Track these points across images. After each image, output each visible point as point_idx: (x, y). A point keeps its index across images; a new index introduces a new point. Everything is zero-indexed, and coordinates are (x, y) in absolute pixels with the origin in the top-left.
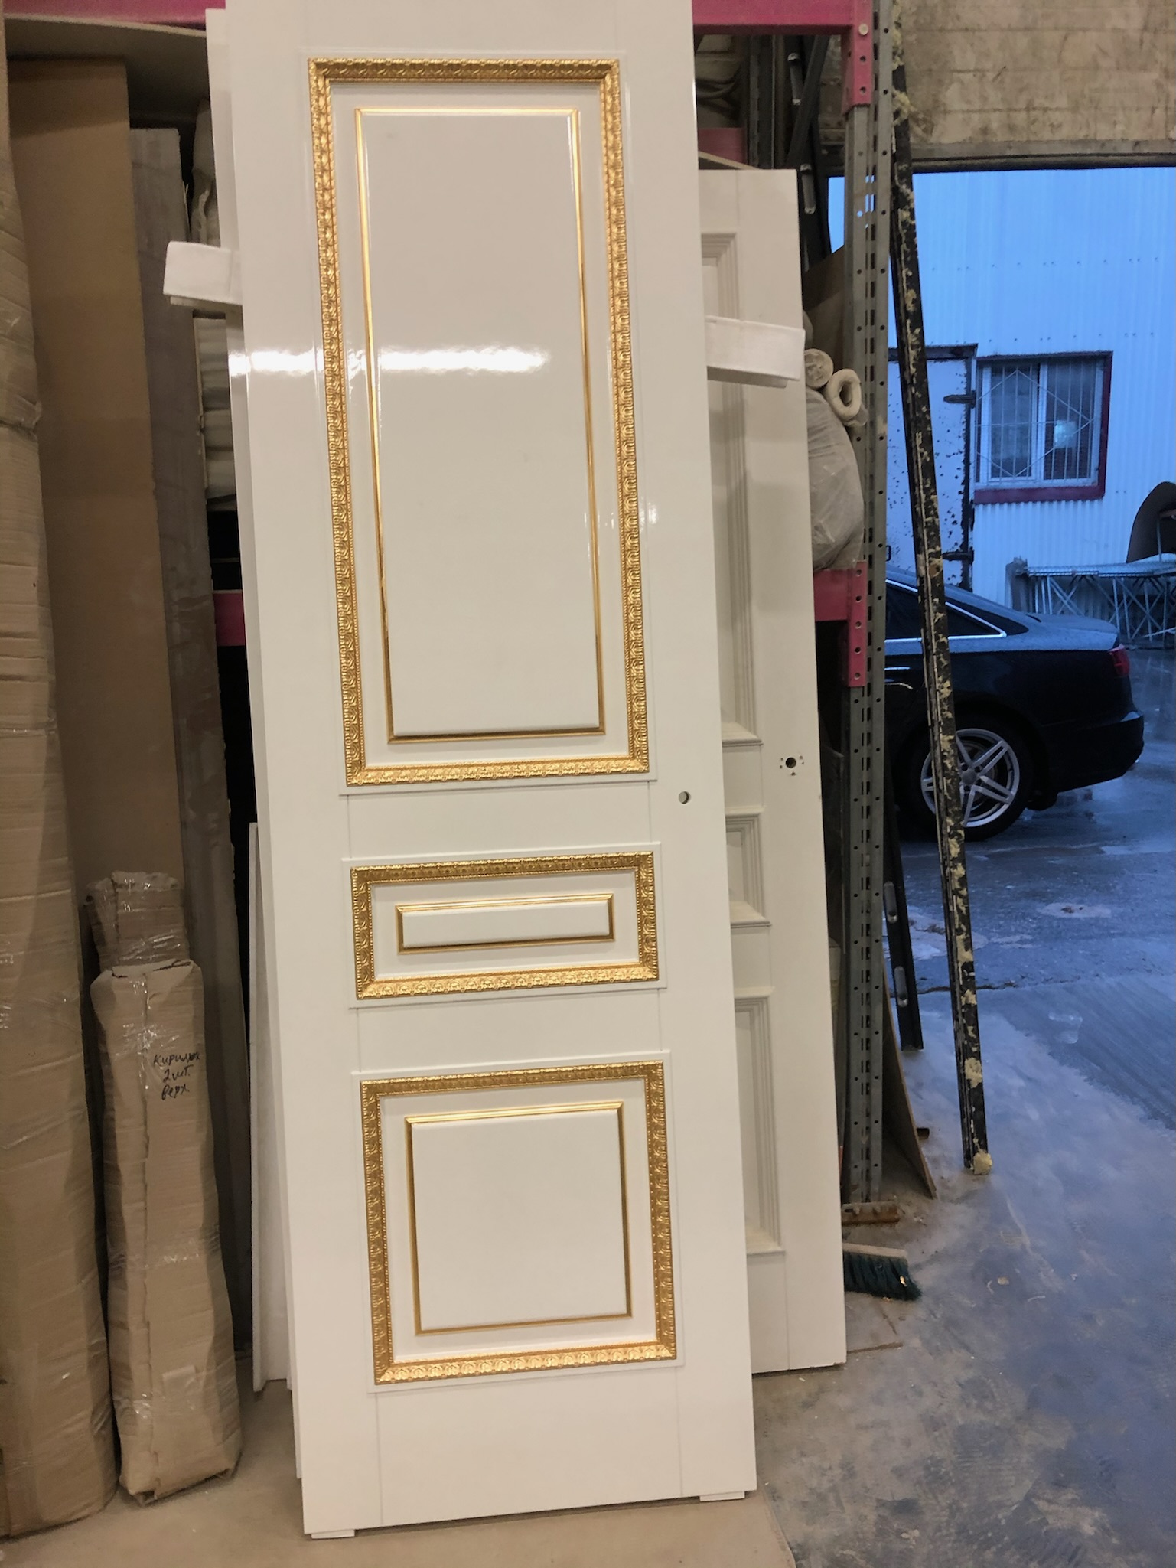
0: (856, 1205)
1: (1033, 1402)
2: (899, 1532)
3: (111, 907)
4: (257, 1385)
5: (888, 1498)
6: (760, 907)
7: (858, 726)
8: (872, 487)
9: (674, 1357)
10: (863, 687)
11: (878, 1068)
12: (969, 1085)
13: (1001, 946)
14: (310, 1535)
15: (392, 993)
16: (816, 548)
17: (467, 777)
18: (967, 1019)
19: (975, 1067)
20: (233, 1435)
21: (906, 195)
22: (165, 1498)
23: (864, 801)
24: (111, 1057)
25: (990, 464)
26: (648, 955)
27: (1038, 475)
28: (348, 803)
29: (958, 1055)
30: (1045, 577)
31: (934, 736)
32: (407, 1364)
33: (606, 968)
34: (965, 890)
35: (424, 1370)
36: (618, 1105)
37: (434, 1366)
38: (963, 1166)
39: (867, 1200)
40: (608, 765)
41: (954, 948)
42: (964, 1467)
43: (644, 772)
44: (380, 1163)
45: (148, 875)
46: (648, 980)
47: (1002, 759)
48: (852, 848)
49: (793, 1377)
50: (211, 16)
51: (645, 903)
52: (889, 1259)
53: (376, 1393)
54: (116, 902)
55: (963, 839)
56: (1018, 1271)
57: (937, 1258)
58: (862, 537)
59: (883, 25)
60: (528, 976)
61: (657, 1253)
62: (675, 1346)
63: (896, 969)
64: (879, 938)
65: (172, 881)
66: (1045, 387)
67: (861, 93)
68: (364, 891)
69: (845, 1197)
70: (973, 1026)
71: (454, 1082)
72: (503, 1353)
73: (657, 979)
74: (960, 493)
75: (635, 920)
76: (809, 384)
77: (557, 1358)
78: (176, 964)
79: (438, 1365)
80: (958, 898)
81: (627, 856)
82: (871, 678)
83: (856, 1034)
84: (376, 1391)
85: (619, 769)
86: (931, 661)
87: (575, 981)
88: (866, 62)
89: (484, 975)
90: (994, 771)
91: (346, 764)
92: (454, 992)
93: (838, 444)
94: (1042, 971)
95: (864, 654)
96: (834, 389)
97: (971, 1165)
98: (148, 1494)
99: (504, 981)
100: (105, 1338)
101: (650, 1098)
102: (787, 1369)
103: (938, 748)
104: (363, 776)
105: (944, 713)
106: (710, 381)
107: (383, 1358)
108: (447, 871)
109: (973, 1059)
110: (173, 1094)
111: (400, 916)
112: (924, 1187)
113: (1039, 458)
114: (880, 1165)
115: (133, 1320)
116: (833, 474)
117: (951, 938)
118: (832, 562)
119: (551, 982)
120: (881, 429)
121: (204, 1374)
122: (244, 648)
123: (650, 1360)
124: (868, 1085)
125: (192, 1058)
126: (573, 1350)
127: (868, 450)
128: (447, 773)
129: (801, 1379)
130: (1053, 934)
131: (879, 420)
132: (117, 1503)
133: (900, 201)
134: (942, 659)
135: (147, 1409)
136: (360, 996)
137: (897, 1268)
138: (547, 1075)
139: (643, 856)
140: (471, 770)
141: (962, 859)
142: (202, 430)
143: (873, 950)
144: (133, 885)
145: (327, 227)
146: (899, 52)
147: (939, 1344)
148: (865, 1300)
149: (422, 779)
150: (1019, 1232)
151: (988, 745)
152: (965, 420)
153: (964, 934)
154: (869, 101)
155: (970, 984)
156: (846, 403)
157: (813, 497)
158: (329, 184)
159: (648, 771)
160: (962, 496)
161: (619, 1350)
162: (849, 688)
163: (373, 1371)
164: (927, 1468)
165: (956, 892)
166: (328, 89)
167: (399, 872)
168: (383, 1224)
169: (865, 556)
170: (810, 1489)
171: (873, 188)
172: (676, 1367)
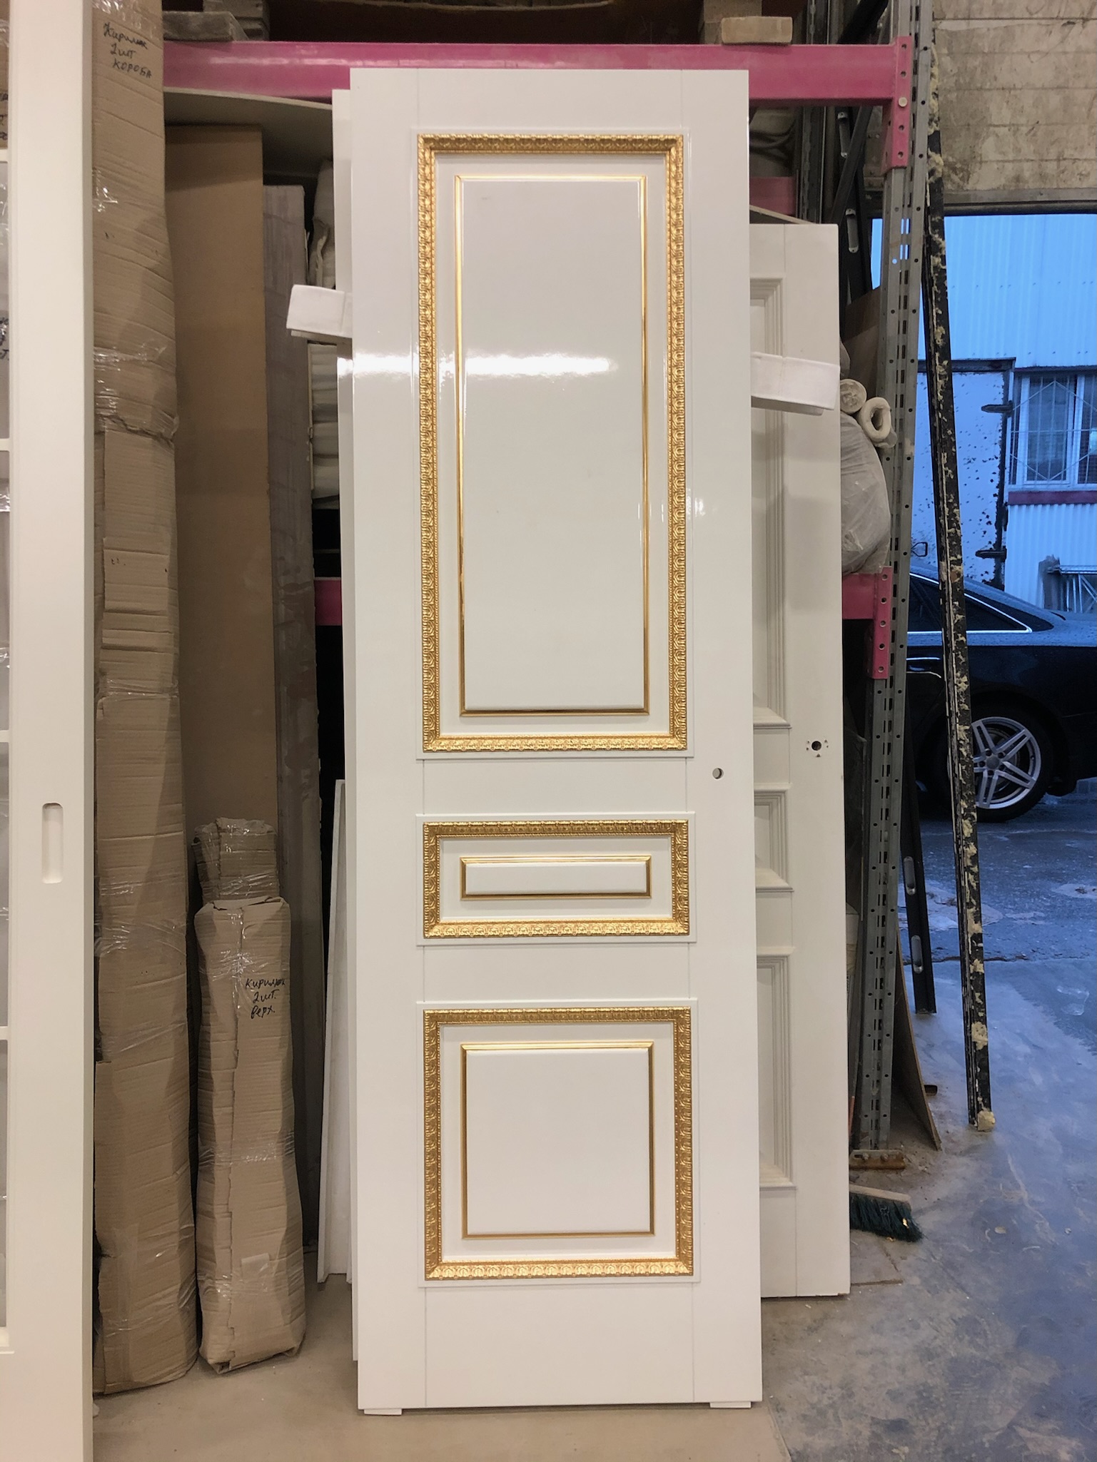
0: (865, 1151)
1: (1022, 1340)
2: (890, 1448)
3: (215, 848)
4: (321, 1276)
5: (881, 1417)
6: (784, 873)
7: (880, 714)
8: (899, 501)
9: (691, 1274)
10: (886, 680)
11: (889, 1026)
12: (975, 1047)
13: (1015, 922)
14: (363, 1410)
15: (454, 934)
16: (845, 554)
17: (527, 748)
18: (974, 986)
19: (980, 1031)
20: (299, 1318)
21: (938, 243)
22: (239, 1369)
23: (884, 782)
24: (210, 978)
25: (1026, 468)
26: (681, 910)
27: (1072, 479)
28: (424, 766)
29: (965, 1018)
30: (1076, 575)
31: (951, 725)
32: (452, 1264)
33: (642, 921)
34: (976, 867)
35: (469, 1270)
36: (649, 1045)
37: (477, 1267)
38: (968, 1122)
39: (876, 1147)
40: (651, 741)
41: (965, 921)
42: (953, 1395)
43: (683, 749)
44: (438, 1083)
45: (247, 822)
46: (680, 934)
47: (1025, 747)
48: (872, 825)
49: (799, 1303)
50: (337, 95)
51: (680, 866)
52: (893, 1201)
53: (426, 1288)
54: (219, 844)
55: (976, 820)
56: (1015, 1222)
57: (938, 1205)
58: (888, 546)
59: (920, 98)
60: (573, 925)
61: (679, 1179)
62: (692, 1265)
63: (913, 938)
64: (894, 908)
65: (268, 827)
66: (1082, 397)
67: (899, 156)
68: (434, 844)
69: (854, 1143)
70: (980, 992)
71: (505, 1016)
72: (538, 1259)
73: (688, 934)
74: (995, 495)
75: (669, 880)
76: (844, 410)
77: (586, 1267)
78: (268, 900)
79: (480, 1267)
80: (970, 874)
81: (665, 824)
82: (893, 671)
83: (870, 994)
84: (426, 1286)
85: (660, 746)
86: (950, 656)
87: (615, 932)
88: (905, 129)
89: (535, 923)
90: (1016, 758)
91: (424, 732)
92: (508, 936)
93: (868, 463)
94: (1053, 947)
95: (888, 649)
96: (866, 415)
97: (975, 1122)
98: (224, 1365)
99: (552, 929)
100: (193, 1225)
101: (677, 1040)
102: (794, 1295)
103: (955, 736)
104: (438, 744)
105: (961, 705)
106: (754, 408)
107: (433, 1256)
108: (506, 829)
109: (979, 1023)
110: (261, 1014)
111: (463, 867)
112: (928, 1137)
113: (1073, 463)
114: (889, 1115)
115: (218, 1210)
116: (863, 489)
117: (962, 911)
118: (860, 567)
119: (594, 932)
120: (908, 450)
121: (277, 1261)
122: (340, 628)
123: (669, 1274)
124: (880, 1041)
125: (278, 983)
126: (601, 1261)
127: (896, 469)
128: (509, 743)
129: (807, 1306)
130: (1067, 912)
131: (907, 442)
132: (197, 1370)
133: (932, 248)
134: (961, 657)
135: (227, 1289)
136: (426, 935)
137: (900, 1211)
138: (587, 1014)
139: (679, 823)
140: (530, 742)
141: (974, 838)
142: (311, 440)
143: (888, 919)
144: (234, 829)
145: (427, 274)
146: (936, 118)
147: (936, 1283)
148: (870, 1239)
149: (488, 748)
150: (1018, 1187)
151: (1012, 733)
152: (1001, 428)
153: (975, 907)
154: (906, 164)
155: (978, 953)
156: (877, 428)
157: (844, 510)
158: (430, 238)
159: (686, 749)
160: (996, 498)
161: (642, 1264)
162: (874, 680)
163: (424, 1268)
164: (919, 1393)
165: (968, 869)
166: (433, 160)
167: (465, 828)
168: (438, 1138)
169: (890, 563)
170: (811, 1404)
171: (907, 240)
172: (692, 1283)
